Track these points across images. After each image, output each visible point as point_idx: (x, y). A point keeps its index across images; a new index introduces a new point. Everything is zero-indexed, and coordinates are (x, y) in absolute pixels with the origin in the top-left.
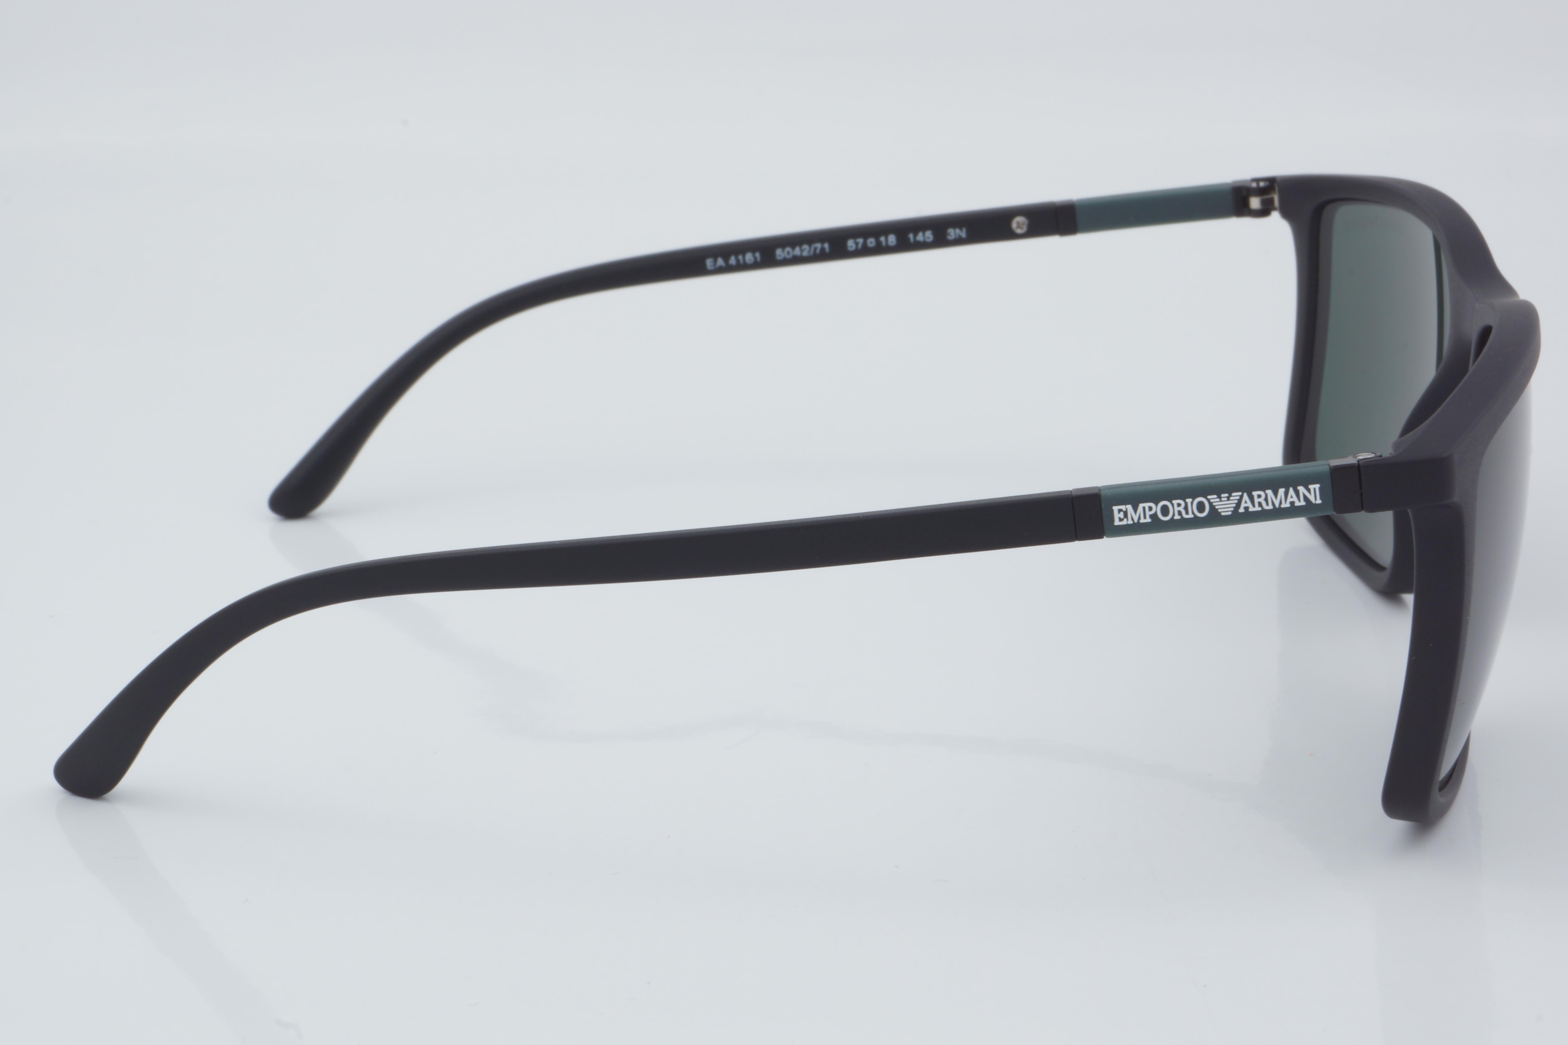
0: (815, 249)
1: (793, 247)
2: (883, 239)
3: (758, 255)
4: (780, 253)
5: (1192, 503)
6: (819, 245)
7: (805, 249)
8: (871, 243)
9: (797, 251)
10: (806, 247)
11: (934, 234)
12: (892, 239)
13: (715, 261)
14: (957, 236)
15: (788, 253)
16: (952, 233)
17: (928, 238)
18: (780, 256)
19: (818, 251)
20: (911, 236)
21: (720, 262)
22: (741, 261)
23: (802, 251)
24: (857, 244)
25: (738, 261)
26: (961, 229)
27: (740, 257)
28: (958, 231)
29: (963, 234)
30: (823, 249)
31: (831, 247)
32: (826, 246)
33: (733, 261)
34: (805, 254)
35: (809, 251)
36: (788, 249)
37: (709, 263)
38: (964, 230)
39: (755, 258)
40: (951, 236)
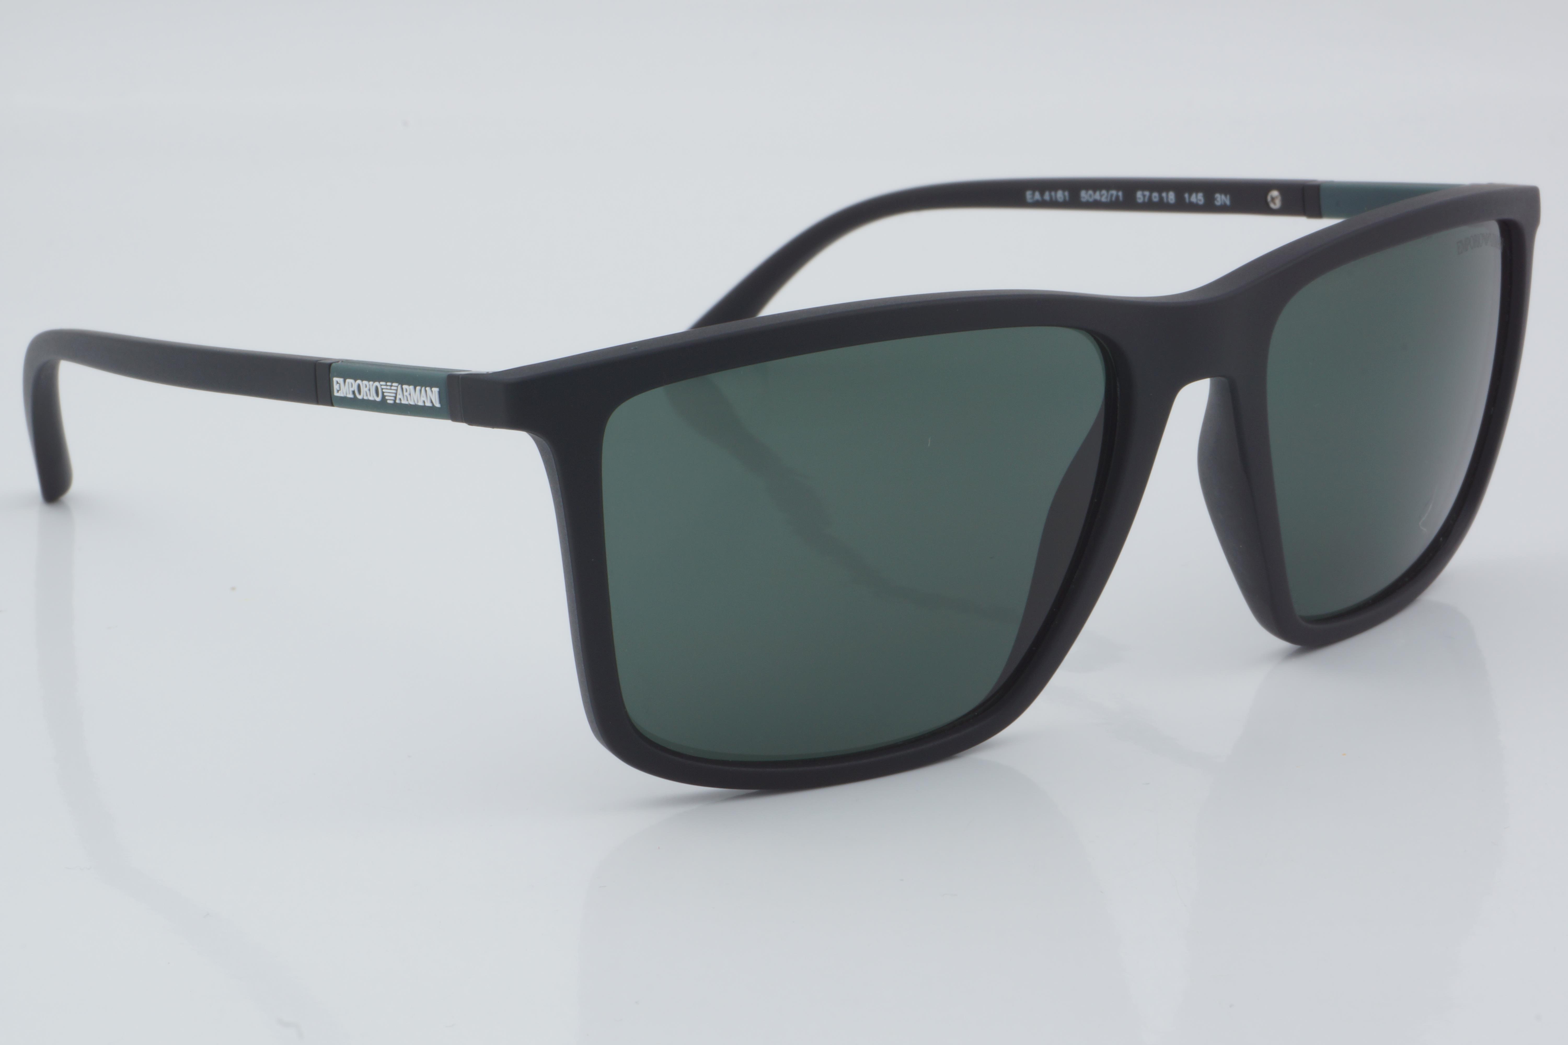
0: (1112, 195)
1: (1095, 192)
2: (1164, 195)
3: (1067, 193)
4: (1085, 195)
5: (373, 385)
6: (1114, 192)
7: (1103, 195)
8: (1155, 197)
9: (1097, 196)
10: (1104, 192)
11: (1205, 197)
12: (1171, 197)
13: (1033, 195)
14: (1223, 203)
15: (1090, 196)
16: (1221, 199)
17: (1200, 200)
18: (1084, 198)
19: (1114, 199)
20: (1186, 195)
21: (1037, 196)
22: (1054, 198)
23: (1101, 196)
24: (1144, 196)
25: (1051, 197)
26: (1226, 195)
27: (1053, 194)
28: (1223, 197)
29: (1228, 203)
30: (1117, 197)
31: (1124, 195)
32: (1120, 194)
33: (1047, 196)
34: (1104, 199)
35: (1107, 197)
36: (1091, 192)
37: (1029, 194)
38: (1228, 196)
39: (1064, 196)
40: (1217, 201)
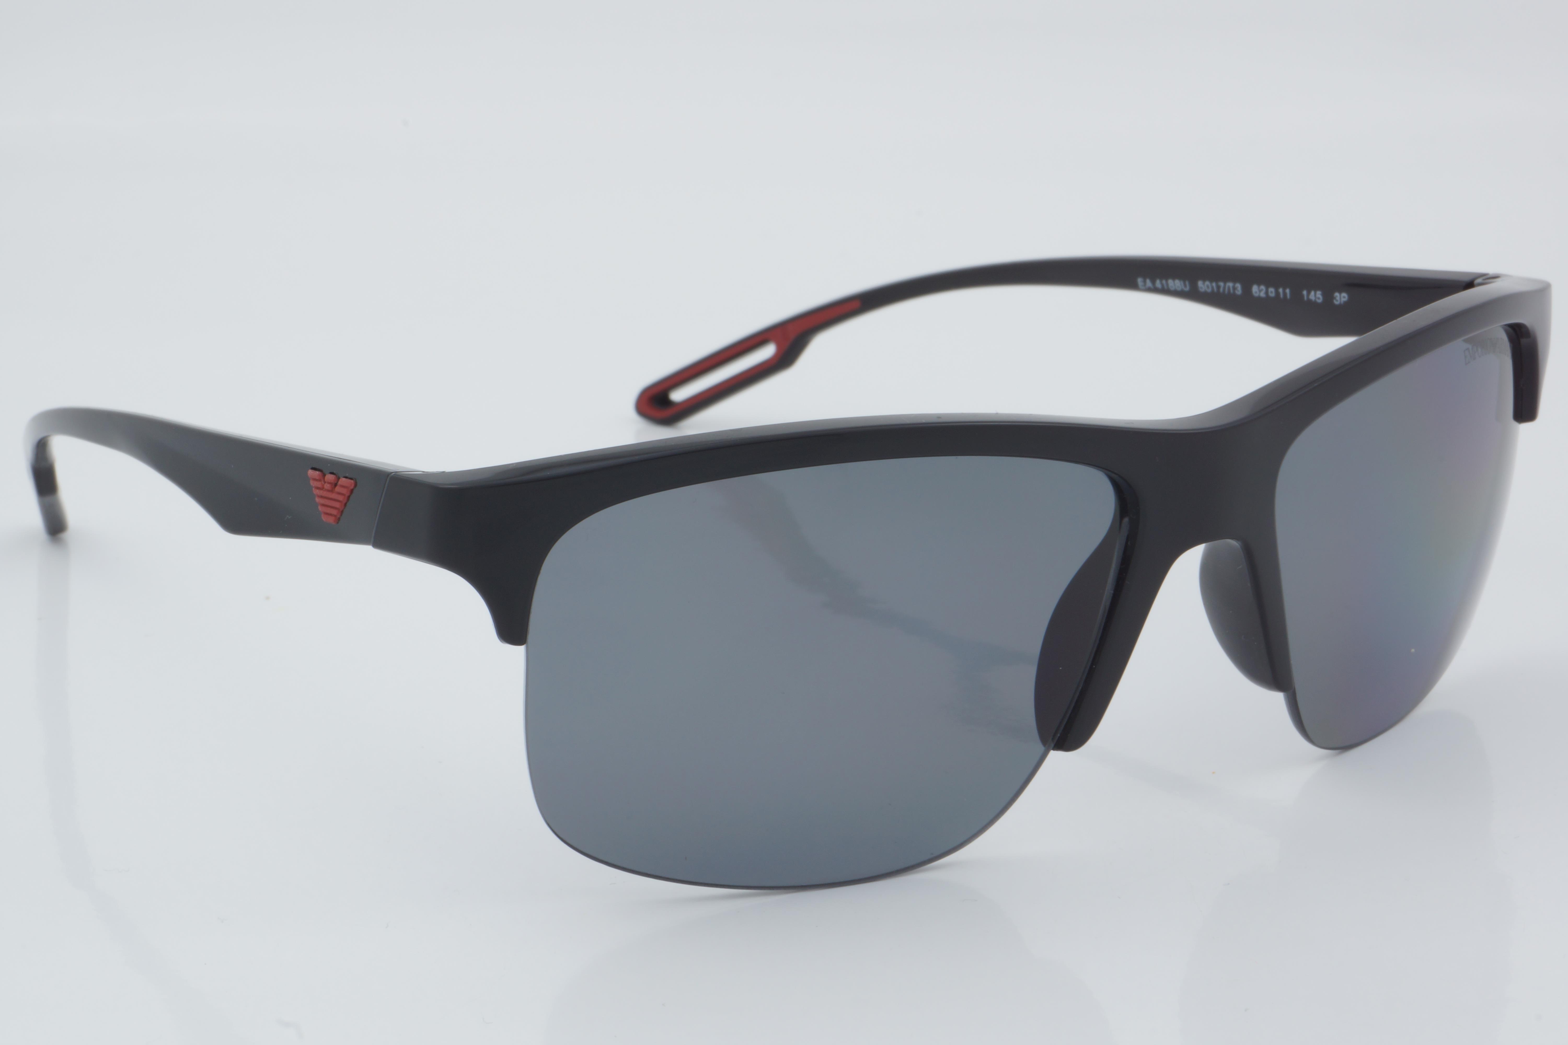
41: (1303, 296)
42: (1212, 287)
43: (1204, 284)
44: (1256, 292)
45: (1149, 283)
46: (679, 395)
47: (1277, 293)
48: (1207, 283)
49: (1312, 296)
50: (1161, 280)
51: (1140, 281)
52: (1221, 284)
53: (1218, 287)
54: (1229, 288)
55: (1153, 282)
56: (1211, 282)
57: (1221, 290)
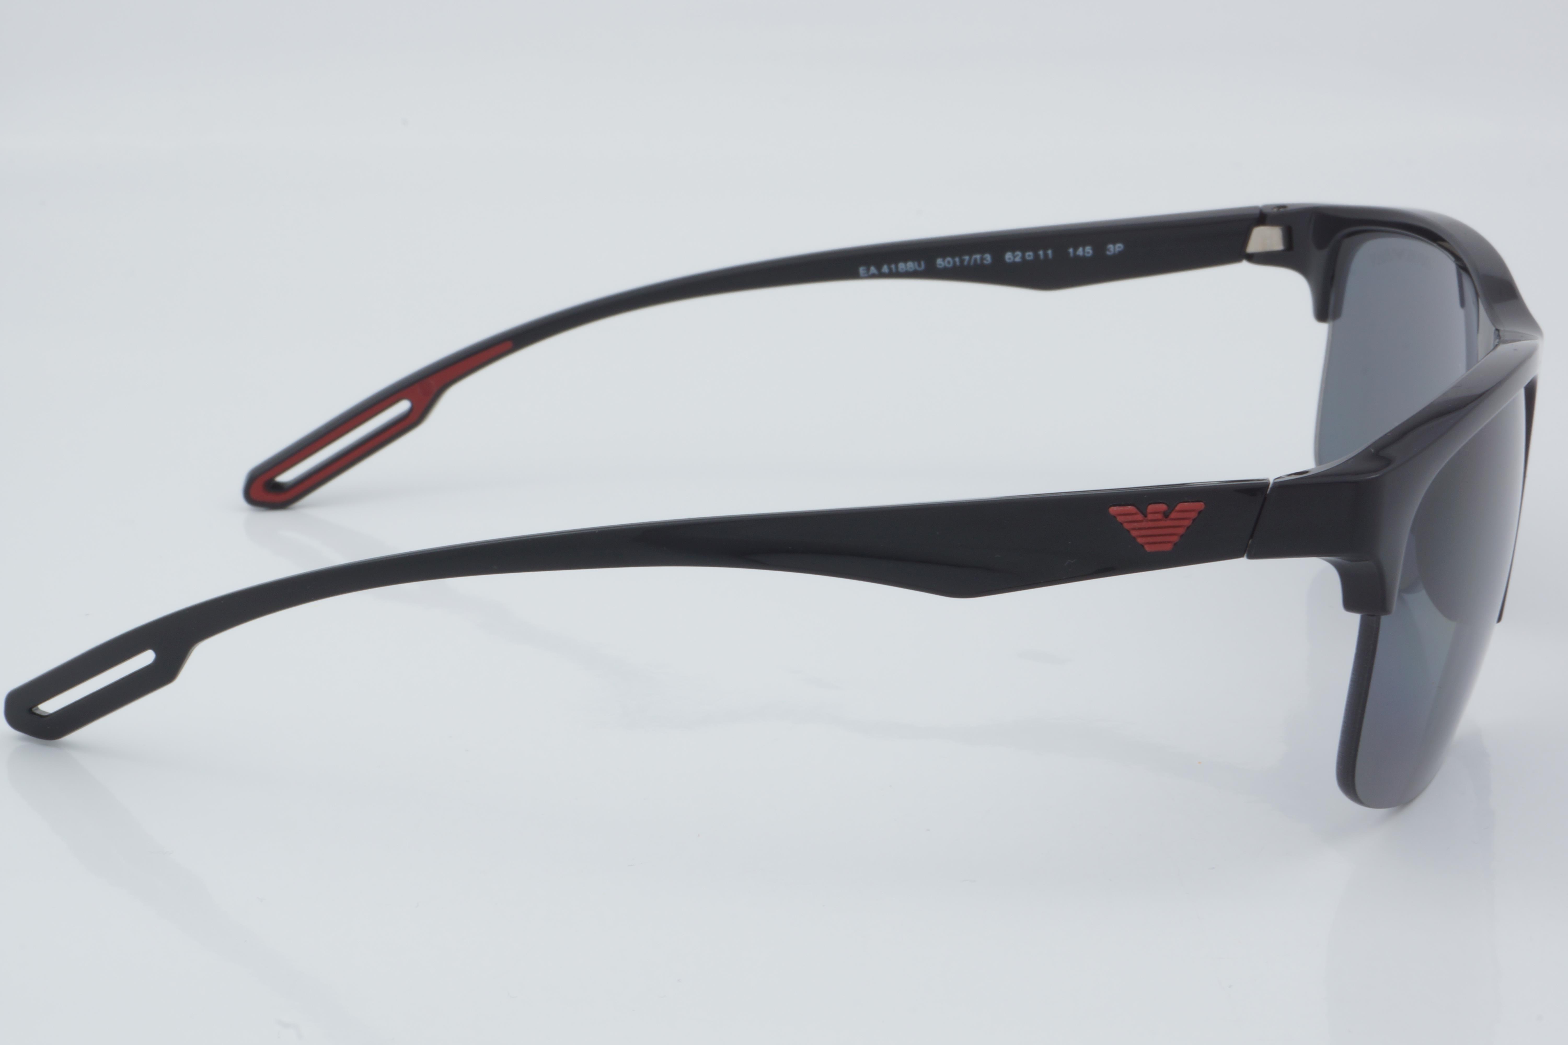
41: (1068, 254)
42: (955, 262)
43: (944, 261)
44: (1010, 259)
45: (873, 270)
46: (287, 477)
47: (1036, 256)
48: (949, 259)
49: (1080, 252)
50: (889, 264)
51: (862, 270)
52: (967, 258)
53: (962, 261)
54: (976, 260)
55: (879, 268)
56: (953, 257)
57: (966, 263)
